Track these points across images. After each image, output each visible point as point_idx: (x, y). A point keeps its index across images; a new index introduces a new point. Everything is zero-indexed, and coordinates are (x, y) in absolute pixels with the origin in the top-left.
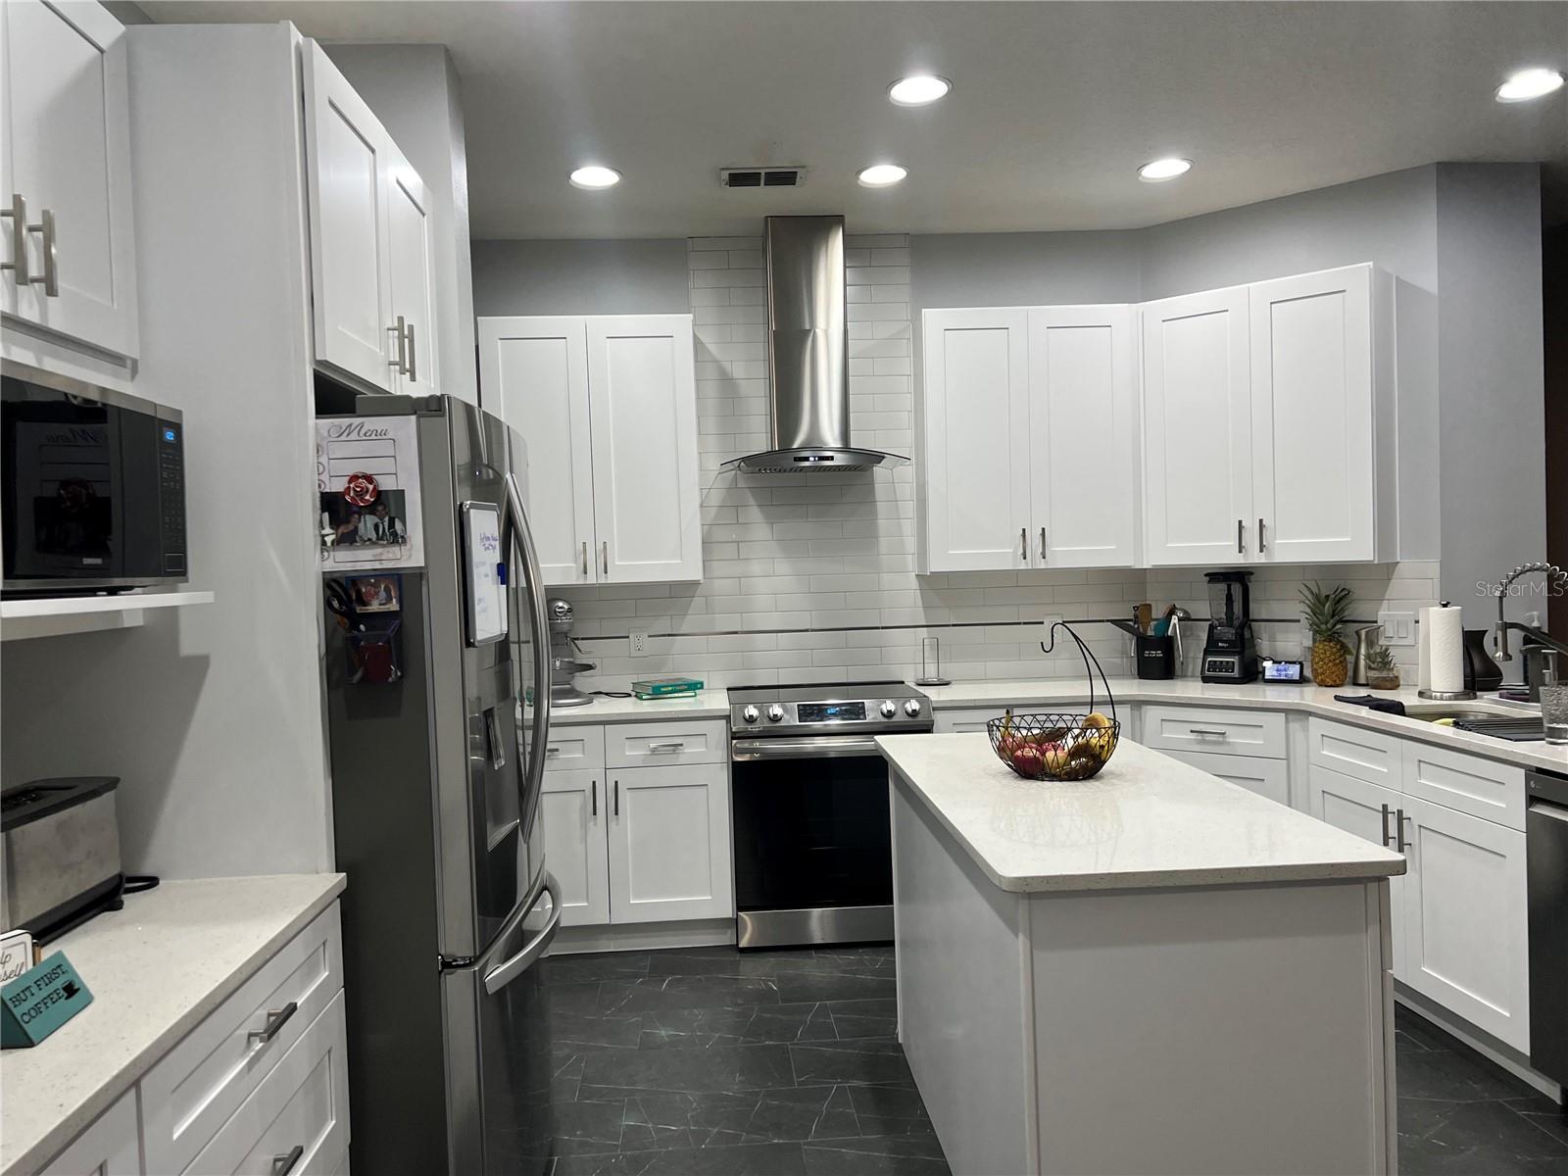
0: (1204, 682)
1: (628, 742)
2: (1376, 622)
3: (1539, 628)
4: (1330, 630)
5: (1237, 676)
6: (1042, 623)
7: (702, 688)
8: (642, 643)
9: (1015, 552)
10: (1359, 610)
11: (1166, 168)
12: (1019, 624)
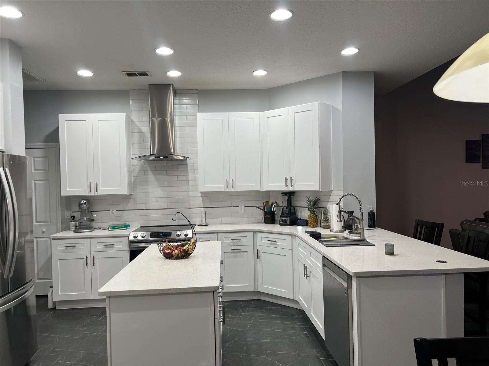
0: (280, 225)
1: (98, 244)
2: (327, 208)
3: (372, 211)
4: (312, 210)
5: (288, 224)
6: (239, 207)
7: (129, 227)
8: (114, 213)
9: (225, 186)
10: (322, 204)
11: (260, 73)
12: (232, 207)
